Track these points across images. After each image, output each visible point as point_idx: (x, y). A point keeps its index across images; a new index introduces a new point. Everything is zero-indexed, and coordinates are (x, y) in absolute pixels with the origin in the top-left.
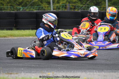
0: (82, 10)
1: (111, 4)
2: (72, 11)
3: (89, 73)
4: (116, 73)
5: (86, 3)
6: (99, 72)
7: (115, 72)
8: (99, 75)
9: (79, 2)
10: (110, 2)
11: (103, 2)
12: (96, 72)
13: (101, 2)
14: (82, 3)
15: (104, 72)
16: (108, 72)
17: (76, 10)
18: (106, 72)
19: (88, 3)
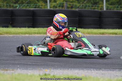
0: (80, 9)
1: (108, 4)
2: (70, 9)
3: (86, 71)
4: (115, 71)
5: (83, 3)
6: (96, 70)
7: (113, 71)
8: (97, 73)
9: (76, 2)
10: (108, 3)
11: (101, 2)
12: (94, 70)
13: (98, 2)
14: (79, 3)
15: (102, 71)
16: (106, 70)
17: (73, 9)
18: (104, 70)
19: (85, 2)
